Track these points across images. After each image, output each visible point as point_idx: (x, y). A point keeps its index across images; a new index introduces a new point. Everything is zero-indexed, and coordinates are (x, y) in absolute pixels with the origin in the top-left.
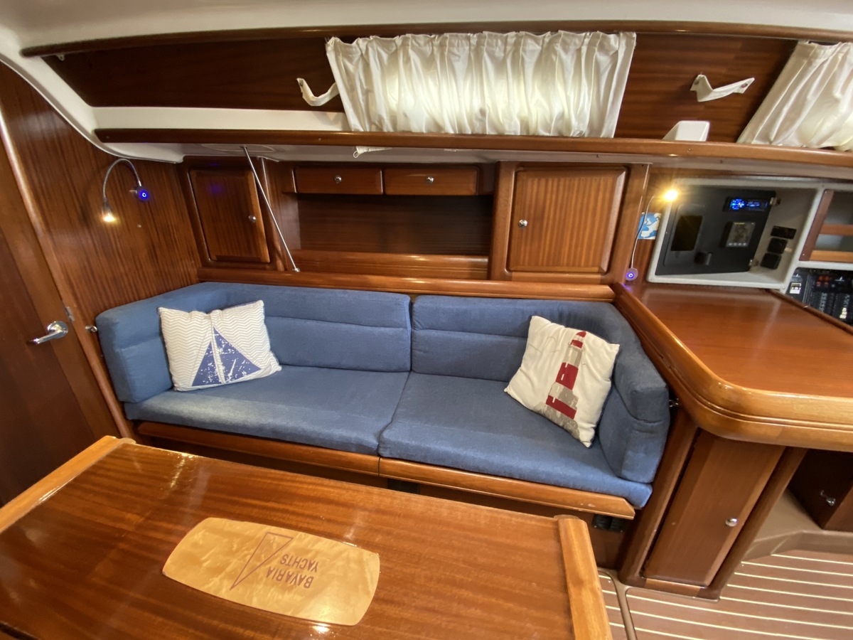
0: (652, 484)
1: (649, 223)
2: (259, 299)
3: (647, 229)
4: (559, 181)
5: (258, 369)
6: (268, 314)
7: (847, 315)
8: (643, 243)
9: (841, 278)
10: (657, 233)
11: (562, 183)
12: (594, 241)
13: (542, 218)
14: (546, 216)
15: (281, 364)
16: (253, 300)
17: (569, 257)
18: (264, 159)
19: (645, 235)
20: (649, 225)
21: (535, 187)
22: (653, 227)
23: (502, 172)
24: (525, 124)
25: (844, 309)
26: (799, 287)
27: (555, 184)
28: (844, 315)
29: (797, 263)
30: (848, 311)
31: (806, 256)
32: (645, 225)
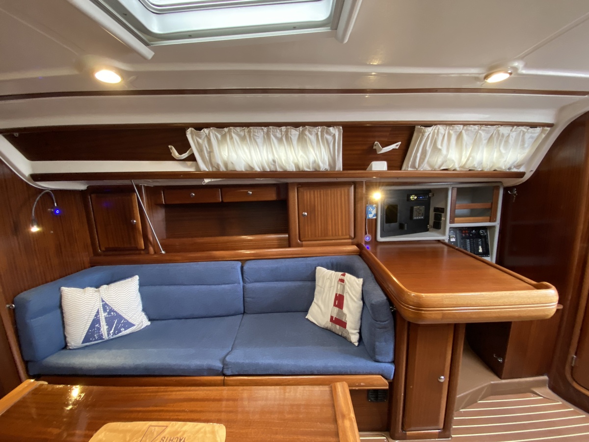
0: (393, 362)
1: (372, 210)
2: (136, 275)
3: (371, 213)
4: (320, 191)
5: (134, 325)
7: (483, 250)
8: (371, 220)
9: (474, 231)
10: (376, 215)
11: (322, 192)
12: (344, 221)
13: (314, 210)
14: (316, 209)
15: (150, 320)
16: (131, 276)
17: (332, 231)
18: (144, 186)
19: (371, 216)
21: (308, 195)
22: (374, 212)
23: (290, 188)
24: (297, 166)
25: (480, 247)
26: (454, 237)
27: (319, 193)
28: (481, 250)
29: (449, 225)
30: (482, 248)
31: (452, 222)
32: (370, 211)
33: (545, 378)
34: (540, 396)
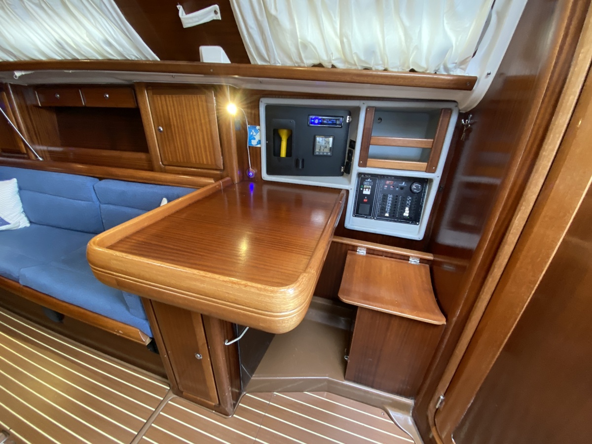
0: (147, 320)
1: (254, 134)
2: (14, 178)
3: (254, 139)
4: (172, 98)
5: (8, 224)
6: (20, 189)
7: (409, 213)
8: (254, 149)
9: (404, 183)
10: (259, 142)
13: (170, 126)
14: (172, 124)
15: (31, 222)
16: (9, 178)
17: (195, 156)
19: (254, 143)
20: (254, 136)
21: (160, 102)
22: (257, 138)
25: (407, 209)
26: (369, 189)
28: (406, 213)
29: (356, 169)
30: (410, 210)
31: (363, 164)
32: (252, 135)
33: (410, 402)
34: (392, 419)
